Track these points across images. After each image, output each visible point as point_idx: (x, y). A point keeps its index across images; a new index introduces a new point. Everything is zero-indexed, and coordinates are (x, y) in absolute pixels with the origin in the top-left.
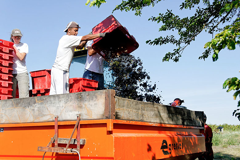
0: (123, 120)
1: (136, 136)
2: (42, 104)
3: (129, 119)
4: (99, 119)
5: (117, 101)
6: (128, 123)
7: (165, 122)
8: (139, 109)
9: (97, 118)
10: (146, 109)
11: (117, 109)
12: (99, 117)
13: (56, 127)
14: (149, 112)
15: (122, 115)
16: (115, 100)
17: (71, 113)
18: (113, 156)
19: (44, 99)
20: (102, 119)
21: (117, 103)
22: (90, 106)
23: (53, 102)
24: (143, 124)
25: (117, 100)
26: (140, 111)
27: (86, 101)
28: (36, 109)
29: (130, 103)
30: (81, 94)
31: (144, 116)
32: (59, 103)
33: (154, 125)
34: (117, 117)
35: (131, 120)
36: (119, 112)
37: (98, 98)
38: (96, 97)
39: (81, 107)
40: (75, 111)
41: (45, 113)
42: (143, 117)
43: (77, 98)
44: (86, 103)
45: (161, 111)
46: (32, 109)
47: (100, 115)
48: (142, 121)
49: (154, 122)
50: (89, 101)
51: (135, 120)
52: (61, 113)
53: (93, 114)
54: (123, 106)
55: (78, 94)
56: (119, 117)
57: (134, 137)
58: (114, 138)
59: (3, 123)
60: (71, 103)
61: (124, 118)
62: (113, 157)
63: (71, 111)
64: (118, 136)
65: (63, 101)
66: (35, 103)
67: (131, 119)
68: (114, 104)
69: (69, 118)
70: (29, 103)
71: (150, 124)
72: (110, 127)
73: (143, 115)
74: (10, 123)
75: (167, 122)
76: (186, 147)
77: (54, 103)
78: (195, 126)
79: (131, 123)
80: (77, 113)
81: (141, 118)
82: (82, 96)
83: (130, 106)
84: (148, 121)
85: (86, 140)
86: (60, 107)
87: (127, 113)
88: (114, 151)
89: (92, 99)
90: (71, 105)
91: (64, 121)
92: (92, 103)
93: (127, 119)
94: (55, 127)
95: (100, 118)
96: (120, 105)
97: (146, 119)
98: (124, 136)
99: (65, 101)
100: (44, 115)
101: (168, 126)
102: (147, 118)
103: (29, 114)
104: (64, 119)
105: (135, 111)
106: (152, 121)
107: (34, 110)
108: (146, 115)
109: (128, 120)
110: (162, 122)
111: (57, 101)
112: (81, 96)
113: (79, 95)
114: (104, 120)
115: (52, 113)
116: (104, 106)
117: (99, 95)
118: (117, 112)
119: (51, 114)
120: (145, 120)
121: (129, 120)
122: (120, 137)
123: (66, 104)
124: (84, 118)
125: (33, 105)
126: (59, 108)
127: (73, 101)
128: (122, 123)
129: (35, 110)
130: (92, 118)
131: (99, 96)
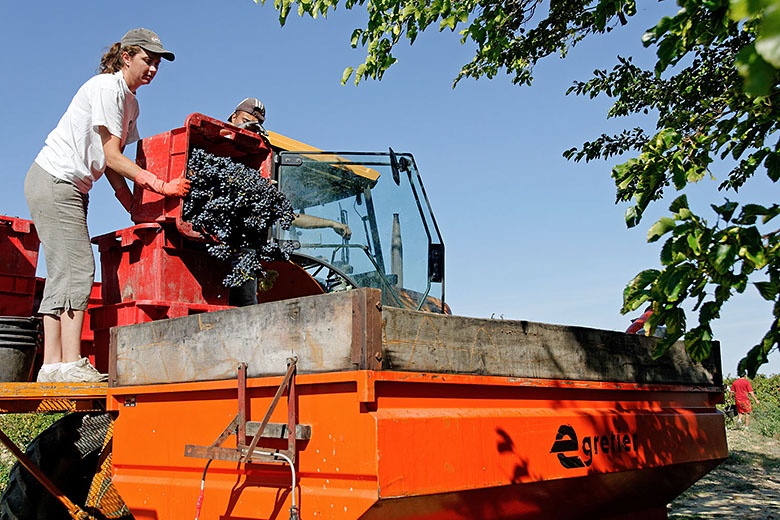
0: (409, 371)
1: (458, 416)
2: (212, 332)
3: (433, 369)
4: (340, 370)
5: (389, 320)
6: (429, 379)
7: (567, 374)
8: (468, 341)
9: (335, 368)
10: (494, 339)
11: (388, 342)
12: (340, 364)
13: (242, 394)
14: (508, 349)
15: (408, 358)
16: (383, 317)
17: (274, 356)
18: (375, 471)
19: (218, 319)
20: (347, 369)
21: (388, 326)
22: (319, 337)
23: (236, 327)
24: (485, 381)
25: (390, 316)
26: (473, 347)
27: (308, 321)
28: (200, 345)
29: (437, 324)
30: (297, 303)
31: (486, 358)
32: (248, 329)
33: (527, 384)
34: (388, 362)
35: (441, 372)
36: (397, 349)
37: (336, 312)
38: (332, 311)
39: (296, 339)
40: (284, 349)
41: (219, 358)
42: (484, 361)
43: (289, 315)
44: (310, 327)
45: (553, 344)
46: (191, 345)
47: (341, 359)
48: (480, 372)
49: (527, 375)
50: (316, 322)
51: (453, 372)
52: (253, 356)
53: (325, 355)
54: (410, 333)
55: (291, 304)
56: (396, 363)
57: (452, 420)
58: (379, 421)
59: (133, 383)
60: (274, 330)
61: (413, 367)
62: (374, 474)
63: (275, 350)
64: (390, 417)
65: (258, 325)
66: (197, 330)
67: (439, 368)
68: (376, 330)
69: (270, 369)
70: (185, 332)
71: (512, 381)
72: (366, 393)
73: (483, 356)
74: (147, 382)
75: (573, 375)
76: (649, 445)
77: (238, 331)
78: (684, 384)
79: (439, 379)
80: (289, 354)
81: (479, 365)
82: (300, 308)
83: (436, 332)
84: (503, 373)
85: (314, 427)
86: (251, 339)
87: (426, 351)
88: (378, 458)
89: (323, 317)
90: (275, 335)
91: (261, 376)
92: (322, 326)
93: (425, 369)
94: (239, 394)
95: (341, 368)
96: (399, 332)
97: (494, 367)
98: (414, 416)
99: (261, 325)
100: (217, 363)
101: (579, 385)
102: (501, 365)
103: (184, 359)
104: (261, 370)
105: (457, 345)
106: (520, 372)
107: (195, 348)
108: (496, 355)
109: (427, 372)
110: (558, 374)
111: (245, 325)
112: (297, 310)
113: (293, 306)
114: (350, 372)
115: (233, 356)
116: (350, 333)
117: (339, 304)
118: (387, 351)
119: (231, 360)
120: (492, 369)
121: (431, 372)
122: (400, 420)
123: (265, 332)
124: (305, 367)
125: (194, 335)
126: (249, 341)
127: (279, 323)
128: (407, 380)
129: (198, 348)
130: (323, 369)
131: (340, 308)
